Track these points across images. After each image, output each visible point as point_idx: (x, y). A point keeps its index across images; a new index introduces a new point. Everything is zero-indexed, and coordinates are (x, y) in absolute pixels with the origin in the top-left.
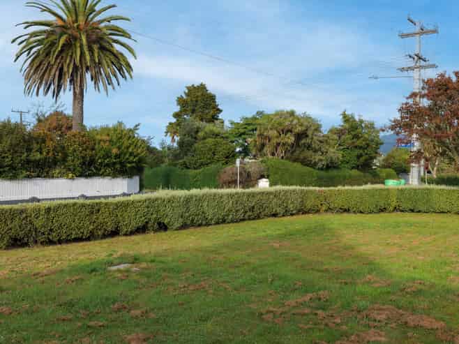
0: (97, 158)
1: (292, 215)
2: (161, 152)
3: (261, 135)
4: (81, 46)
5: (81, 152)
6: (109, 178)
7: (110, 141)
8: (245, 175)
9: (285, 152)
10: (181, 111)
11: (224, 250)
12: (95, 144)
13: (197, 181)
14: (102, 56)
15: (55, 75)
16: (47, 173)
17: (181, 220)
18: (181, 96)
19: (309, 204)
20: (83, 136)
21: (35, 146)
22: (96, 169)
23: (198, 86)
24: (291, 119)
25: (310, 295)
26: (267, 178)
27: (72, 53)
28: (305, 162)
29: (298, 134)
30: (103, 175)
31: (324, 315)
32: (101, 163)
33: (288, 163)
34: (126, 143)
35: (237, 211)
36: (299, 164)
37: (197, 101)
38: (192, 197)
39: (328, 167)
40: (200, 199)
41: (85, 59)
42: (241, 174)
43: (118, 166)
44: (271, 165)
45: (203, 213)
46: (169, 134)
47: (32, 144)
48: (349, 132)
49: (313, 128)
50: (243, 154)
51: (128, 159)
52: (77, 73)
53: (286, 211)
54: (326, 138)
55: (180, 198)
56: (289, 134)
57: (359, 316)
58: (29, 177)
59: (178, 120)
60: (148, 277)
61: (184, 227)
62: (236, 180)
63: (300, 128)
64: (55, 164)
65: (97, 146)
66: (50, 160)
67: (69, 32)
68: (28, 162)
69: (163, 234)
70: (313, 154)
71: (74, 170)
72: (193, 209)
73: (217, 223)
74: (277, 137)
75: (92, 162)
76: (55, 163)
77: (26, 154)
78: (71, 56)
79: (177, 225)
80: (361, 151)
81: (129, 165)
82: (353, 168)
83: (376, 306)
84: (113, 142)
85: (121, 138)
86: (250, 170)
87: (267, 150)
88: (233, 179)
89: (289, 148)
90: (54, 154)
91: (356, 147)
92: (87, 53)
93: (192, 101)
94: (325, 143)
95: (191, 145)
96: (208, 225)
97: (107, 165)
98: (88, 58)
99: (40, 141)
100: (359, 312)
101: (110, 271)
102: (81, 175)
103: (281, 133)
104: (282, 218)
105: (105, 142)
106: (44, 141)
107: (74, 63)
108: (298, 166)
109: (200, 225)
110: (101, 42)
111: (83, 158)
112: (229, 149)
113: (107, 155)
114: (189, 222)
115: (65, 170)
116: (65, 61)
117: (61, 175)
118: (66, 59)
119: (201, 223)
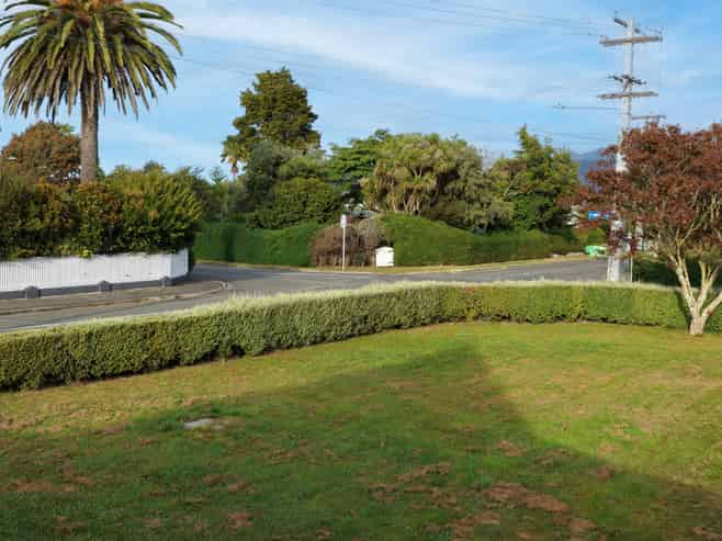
0: (126, 225)
1: (424, 325)
2: (214, 188)
3: (381, 175)
4: (96, 38)
5: (101, 217)
6: (144, 254)
7: (145, 198)
8: (354, 241)
9: (421, 204)
10: (247, 118)
11: (326, 395)
12: (122, 203)
13: (276, 249)
14: (129, 54)
15: (54, 85)
16: (51, 249)
17: (263, 341)
18: (248, 89)
19: (450, 308)
20: (105, 191)
21: (34, 209)
22: (124, 240)
23: (277, 74)
24: (431, 149)
25: (427, 467)
26: (391, 246)
27: (81, 50)
28: (454, 221)
29: (443, 174)
30: (135, 251)
31: (440, 493)
32: (132, 233)
33: (425, 221)
34: (171, 201)
35: (342, 324)
36: (444, 223)
37: (274, 100)
38: (278, 307)
39: (490, 228)
40: (290, 310)
41: (103, 61)
42: (348, 239)
43: (157, 238)
44: (397, 224)
45: (294, 329)
46: (227, 158)
47: (29, 205)
48: (529, 166)
49: (467, 164)
50: (352, 200)
51: (173, 225)
52: (89, 84)
53: (415, 319)
54: (488, 181)
55: (262, 310)
56: (427, 176)
57: (478, 495)
58: (24, 257)
59: (242, 132)
60: (236, 438)
61: (268, 350)
62: (340, 250)
63: (445, 165)
64: (63, 236)
65: (124, 207)
66: (56, 230)
67: (76, 14)
68: (24, 233)
69: (238, 362)
70: (467, 206)
71: (92, 243)
72: (280, 324)
73: (314, 343)
74: (408, 179)
75: (118, 231)
76: (63, 234)
77: (20, 222)
78: (80, 56)
79: (257, 349)
80: (547, 200)
81: (173, 235)
82: (532, 227)
83: (501, 483)
84: (149, 198)
85: (161, 192)
86: (363, 232)
87: (392, 198)
88: (336, 247)
89: (427, 197)
90: (61, 220)
91: (538, 193)
92: (105, 51)
93: (266, 99)
94: (487, 189)
95: (267, 186)
96: (300, 345)
97: (142, 235)
98: (107, 58)
99: (40, 200)
100: (479, 490)
101: (188, 430)
102: (102, 252)
103: (415, 172)
104: (409, 331)
105: (137, 198)
106: (45, 201)
107: (86, 69)
108: (441, 226)
109: (289, 347)
110: (127, 30)
111: (105, 225)
112: (329, 197)
113: (142, 220)
114: (274, 344)
115: (77, 245)
116: (71, 66)
117: (72, 253)
118: (72, 61)
119: (291, 345)
